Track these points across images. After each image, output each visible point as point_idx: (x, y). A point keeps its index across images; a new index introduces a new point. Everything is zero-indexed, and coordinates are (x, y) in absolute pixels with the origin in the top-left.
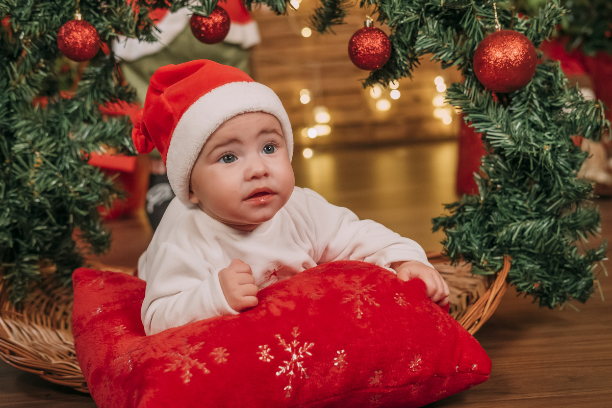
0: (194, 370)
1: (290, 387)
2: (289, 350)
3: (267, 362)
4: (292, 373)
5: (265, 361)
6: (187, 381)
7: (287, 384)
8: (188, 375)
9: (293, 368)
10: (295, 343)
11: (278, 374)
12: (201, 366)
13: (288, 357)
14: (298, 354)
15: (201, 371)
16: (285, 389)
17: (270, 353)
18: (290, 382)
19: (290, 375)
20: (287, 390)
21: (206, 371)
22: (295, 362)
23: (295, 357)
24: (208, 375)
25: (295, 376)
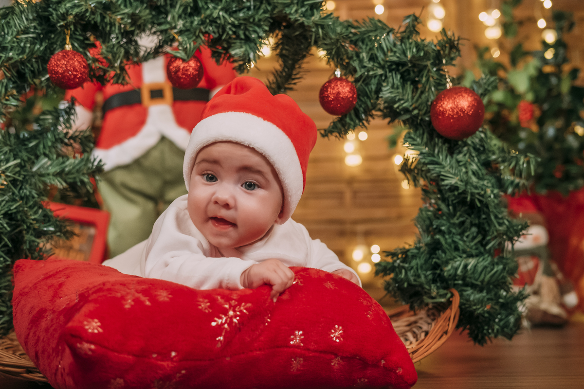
0: (137, 301)
1: (221, 338)
2: (227, 306)
3: (205, 313)
4: (226, 326)
5: (203, 310)
6: (127, 306)
7: (220, 336)
8: (130, 303)
9: (228, 322)
10: (233, 303)
11: (214, 324)
12: (143, 298)
13: (226, 312)
14: (234, 311)
15: (142, 303)
16: (217, 339)
17: (209, 307)
18: (223, 334)
19: (224, 328)
20: (219, 340)
21: (148, 303)
22: (231, 318)
23: (231, 313)
24: (148, 306)
25: (229, 329)
